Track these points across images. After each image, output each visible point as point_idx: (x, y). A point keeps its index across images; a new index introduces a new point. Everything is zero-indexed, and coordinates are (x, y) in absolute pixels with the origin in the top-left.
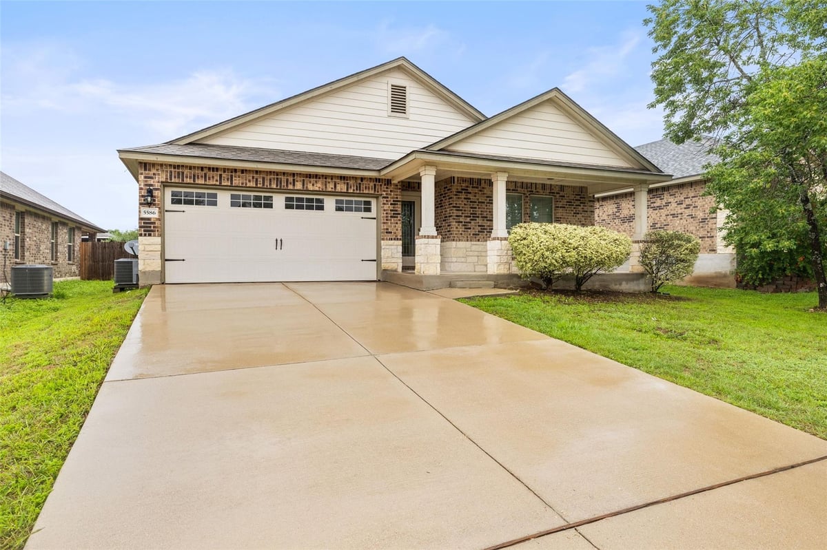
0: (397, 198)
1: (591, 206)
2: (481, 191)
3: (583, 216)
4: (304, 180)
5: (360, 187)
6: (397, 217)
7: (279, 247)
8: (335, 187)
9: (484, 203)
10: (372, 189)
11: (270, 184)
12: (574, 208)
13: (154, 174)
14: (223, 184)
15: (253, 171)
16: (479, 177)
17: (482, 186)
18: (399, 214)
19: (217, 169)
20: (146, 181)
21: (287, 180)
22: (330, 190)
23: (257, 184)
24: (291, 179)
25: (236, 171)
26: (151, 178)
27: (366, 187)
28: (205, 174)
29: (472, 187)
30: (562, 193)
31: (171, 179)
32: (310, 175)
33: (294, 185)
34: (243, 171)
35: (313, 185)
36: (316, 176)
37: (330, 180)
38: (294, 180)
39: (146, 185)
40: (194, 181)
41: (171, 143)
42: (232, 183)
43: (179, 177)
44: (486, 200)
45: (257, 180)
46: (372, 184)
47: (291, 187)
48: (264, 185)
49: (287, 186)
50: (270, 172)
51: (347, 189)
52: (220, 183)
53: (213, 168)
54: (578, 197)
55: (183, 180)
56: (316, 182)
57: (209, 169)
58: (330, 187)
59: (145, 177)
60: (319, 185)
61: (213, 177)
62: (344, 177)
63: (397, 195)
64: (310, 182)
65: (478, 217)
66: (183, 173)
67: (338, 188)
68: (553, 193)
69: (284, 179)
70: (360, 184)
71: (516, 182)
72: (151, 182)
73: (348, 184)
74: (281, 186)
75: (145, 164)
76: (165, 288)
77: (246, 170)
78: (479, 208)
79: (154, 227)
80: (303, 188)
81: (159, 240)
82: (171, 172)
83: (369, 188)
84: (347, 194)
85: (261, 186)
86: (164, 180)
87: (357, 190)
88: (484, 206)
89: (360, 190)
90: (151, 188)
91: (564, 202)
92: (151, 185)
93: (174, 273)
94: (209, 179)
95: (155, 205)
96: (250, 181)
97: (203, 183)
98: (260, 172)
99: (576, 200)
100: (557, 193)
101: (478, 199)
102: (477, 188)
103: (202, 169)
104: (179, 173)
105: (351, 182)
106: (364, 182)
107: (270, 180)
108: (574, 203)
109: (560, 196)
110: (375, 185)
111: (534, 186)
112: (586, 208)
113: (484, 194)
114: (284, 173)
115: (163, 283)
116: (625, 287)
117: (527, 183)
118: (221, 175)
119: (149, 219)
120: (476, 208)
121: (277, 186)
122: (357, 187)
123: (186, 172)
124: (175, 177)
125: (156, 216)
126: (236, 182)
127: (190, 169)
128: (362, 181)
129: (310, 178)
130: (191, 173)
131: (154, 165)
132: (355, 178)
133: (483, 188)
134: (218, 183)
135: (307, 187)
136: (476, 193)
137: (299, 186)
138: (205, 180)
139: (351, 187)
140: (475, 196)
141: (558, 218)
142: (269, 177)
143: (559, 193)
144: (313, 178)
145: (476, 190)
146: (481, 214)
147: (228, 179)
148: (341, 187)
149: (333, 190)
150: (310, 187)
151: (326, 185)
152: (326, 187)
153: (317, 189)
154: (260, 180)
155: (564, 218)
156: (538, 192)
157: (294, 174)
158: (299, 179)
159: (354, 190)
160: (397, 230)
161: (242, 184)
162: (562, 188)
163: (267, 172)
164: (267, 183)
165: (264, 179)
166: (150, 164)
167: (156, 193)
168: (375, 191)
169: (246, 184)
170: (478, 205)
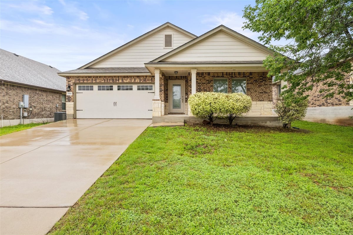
0: (162, 83)
1: (270, 82)
2: (203, 78)
3: (264, 87)
4: (122, 79)
5: (145, 80)
6: (162, 92)
7: (115, 105)
8: (135, 80)
9: (205, 83)
10: (150, 80)
11: (110, 81)
12: (259, 83)
13: (71, 80)
14: (93, 82)
15: (103, 77)
16: (202, 72)
17: (204, 76)
18: (163, 90)
19: (91, 77)
20: (68, 83)
21: (116, 79)
22: (133, 82)
23: (105, 81)
24: (117, 79)
25: (97, 77)
26: (70, 82)
27: (148, 80)
28: (87, 79)
29: (199, 77)
30: (251, 76)
31: (76, 82)
32: (125, 76)
33: (119, 81)
34: (100, 77)
35: (126, 80)
36: (127, 77)
37: (133, 78)
38: (118, 79)
39: (68, 84)
40: (83, 82)
41: (79, 69)
42: (96, 82)
43: (78, 81)
44: (206, 82)
45: (105, 80)
46: (150, 78)
47: (117, 82)
48: (107, 82)
49: (116, 81)
50: (110, 76)
51: (140, 81)
52: (92, 82)
53: (90, 77)
54: (262, 78)
55: (80, 82)
56: (127, 79)
57: (88, 77)
58: (133, 81)
59: (68, 82)
60: (128, 80)
61: (90, 80)
62: (139, 76)
63: (161, 82)
64: (125, 79)
65: (202, 90)
66: (80, 79)
67: (136, 81)
68: (245, 76)
69: (115, 79)
70: (145, 79)
71: (223, 72)
72: (70, 83)
73: (140, 79)
74: (114, 82)
75: (68, 77)
76: (76, 120)
77: (101, 76)
78: (202, 86)
79: (71, 99)
80: (122, 82)
81: (72, 103)
82: (76, 79)
83: (149, 80)
84: (140, 83)
85: (106, 82)
86: (74, 82)
87: (144, 81)
88: (205, 85)
89: (145, 81)
90: (70, 85)
91: (252, 80)
92: (70, 84)
93: (79, 115)
94: (88, 81)
95: (71, 91)
96: (102, 80)
97: (86, 82)
98: (106, 76)
99: (260, 79)
100: (248, 76)
101: (202, 82)
102: (201, 76)
103: (86, 77)
104: (78, 79)
105: (142, 78)
106: (147, 78)
107: (110, 79)
108: (259, 81)
109: (250, 78)
110: (152, 79)
111: (233, 74)
112: (266, 83)
113: (205, 79)
114: (115, 77)
115: (75, 118)
116: (269, 124)
117: (229, 73)
118: (92, 79)
119: (69, 96)
120: (201, 86)
121: (112, 82)
122: (144, 80)
123: (81, 79)
124: (77, 81)
125: (72, 95)
126: (98, 81)
127: (82, 77)
128: (146, 77)
129: (125, 78)
130: (82, 79)
131: (70, 77)
132: (143, 76)
133: (205, 76)
134: (91, 82)
135: (124, 81)
136: (201, 79)
137: (120, 81)
138: (87, 81)
139: (141, 80)
140: (200, 81)
141: (248, 89)
142: (109, 78)
143: (249, 76)
144: (126, 77)
145: (201, 78)
146: (204, 89)
147: (95, 80)
148: (137, 80)
149: (134, 82)
150: (125, 81)
151: (131, 80)
152: (131, 81)
153: (128, 82)
154: (106, 80)
155: (252, 89)
156: (236, 76)
157: (119, 77)
158: (120, 78)
159: (143, 81)
160: (162, 97)
161: (100, 82)
162: (251, 73)
163: (109, 76)
164: (109, 81)
165: (107, 79)
166: (69, 77)
167: (72, 87)
168: (152, 81)
169: (101, 82)
170: (202, 85)
